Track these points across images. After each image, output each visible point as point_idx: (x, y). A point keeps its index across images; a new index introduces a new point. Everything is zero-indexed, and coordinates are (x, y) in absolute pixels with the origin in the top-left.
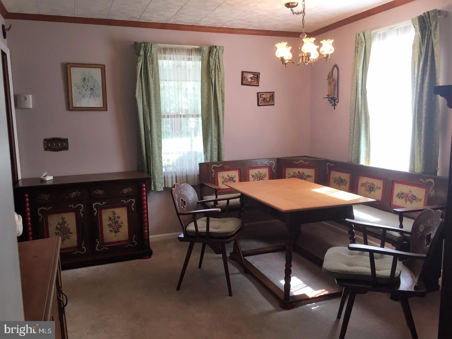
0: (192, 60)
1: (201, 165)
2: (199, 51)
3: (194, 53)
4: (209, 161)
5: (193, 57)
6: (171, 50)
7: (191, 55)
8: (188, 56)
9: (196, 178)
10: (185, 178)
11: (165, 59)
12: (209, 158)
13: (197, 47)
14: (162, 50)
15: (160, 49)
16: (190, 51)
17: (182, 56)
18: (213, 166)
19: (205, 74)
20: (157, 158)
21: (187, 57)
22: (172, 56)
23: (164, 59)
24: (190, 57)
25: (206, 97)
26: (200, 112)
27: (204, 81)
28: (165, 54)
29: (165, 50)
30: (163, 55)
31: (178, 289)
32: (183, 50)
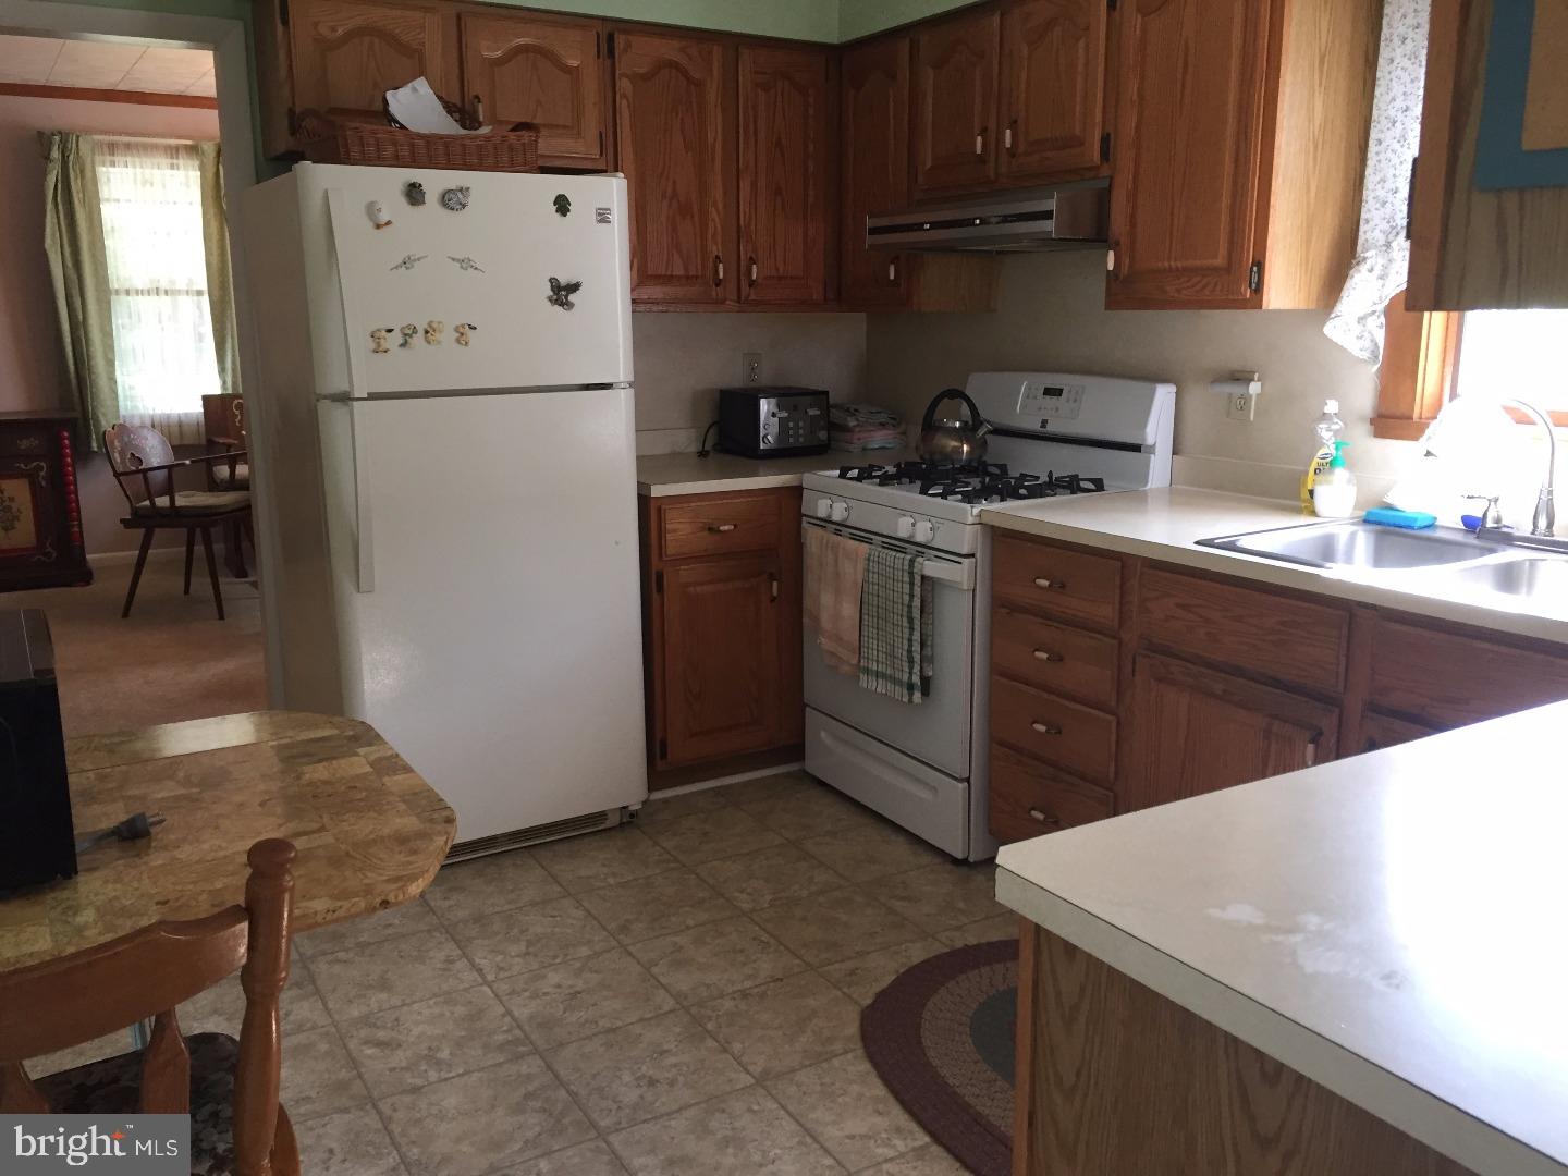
0: (178, 169)
1: (207, 400)
2: (193, 150)
3: (182, 153)
4: (230, 391)
5: (181, 162)
6: (128, 146)
7: (177, 158)
8: (169, 161)
9: (203, 429)
10: (177, 429)
11: (113, 164)
12: (229, 384)
13: (189, 142)
14: (106, 149)
15: (101, 144)
16: (173, 152)
17: (156, 161)
18: (236, 402)
19: (211, 201)
20: (103, 382)
21: (165, 161)
22: (129, 159)
23: (111, 166)
24: (175, 161)
25: (215, 251)
26: (204, 286)
27: (209, 217)
28: (113, 155)
29: (112, 148)
30: (108, 158)
31: (126, 614)
32: (155, 147)
